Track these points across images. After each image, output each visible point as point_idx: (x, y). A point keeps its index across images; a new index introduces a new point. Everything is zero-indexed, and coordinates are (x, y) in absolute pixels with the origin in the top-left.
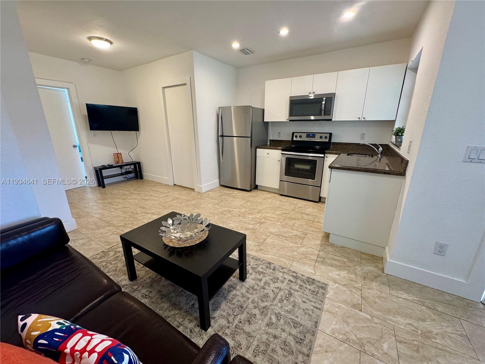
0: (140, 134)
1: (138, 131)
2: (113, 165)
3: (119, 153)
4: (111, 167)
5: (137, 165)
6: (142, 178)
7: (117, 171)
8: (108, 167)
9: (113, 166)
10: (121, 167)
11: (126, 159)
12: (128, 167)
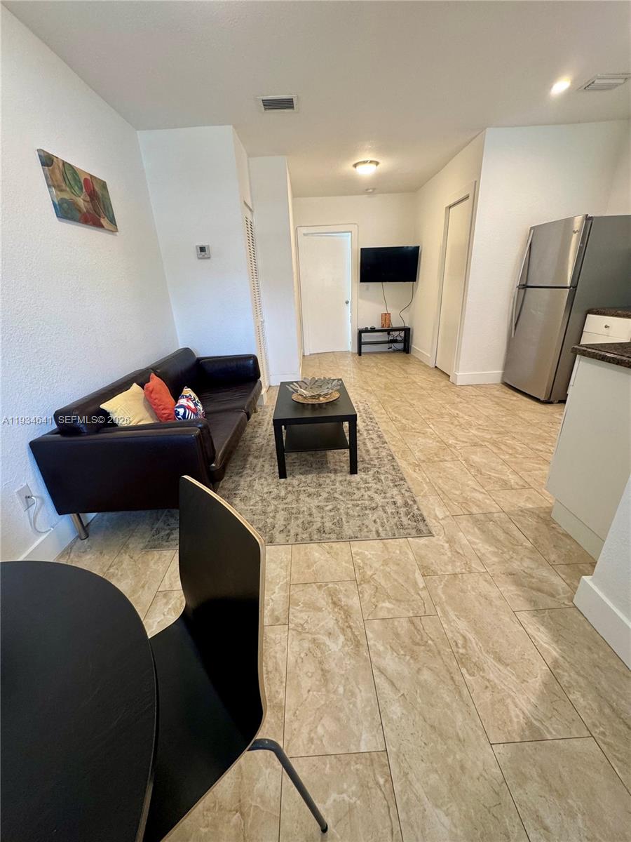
4: (373, 330)
7: (383, 337)
10: (389, 331)
12: (397, 333)
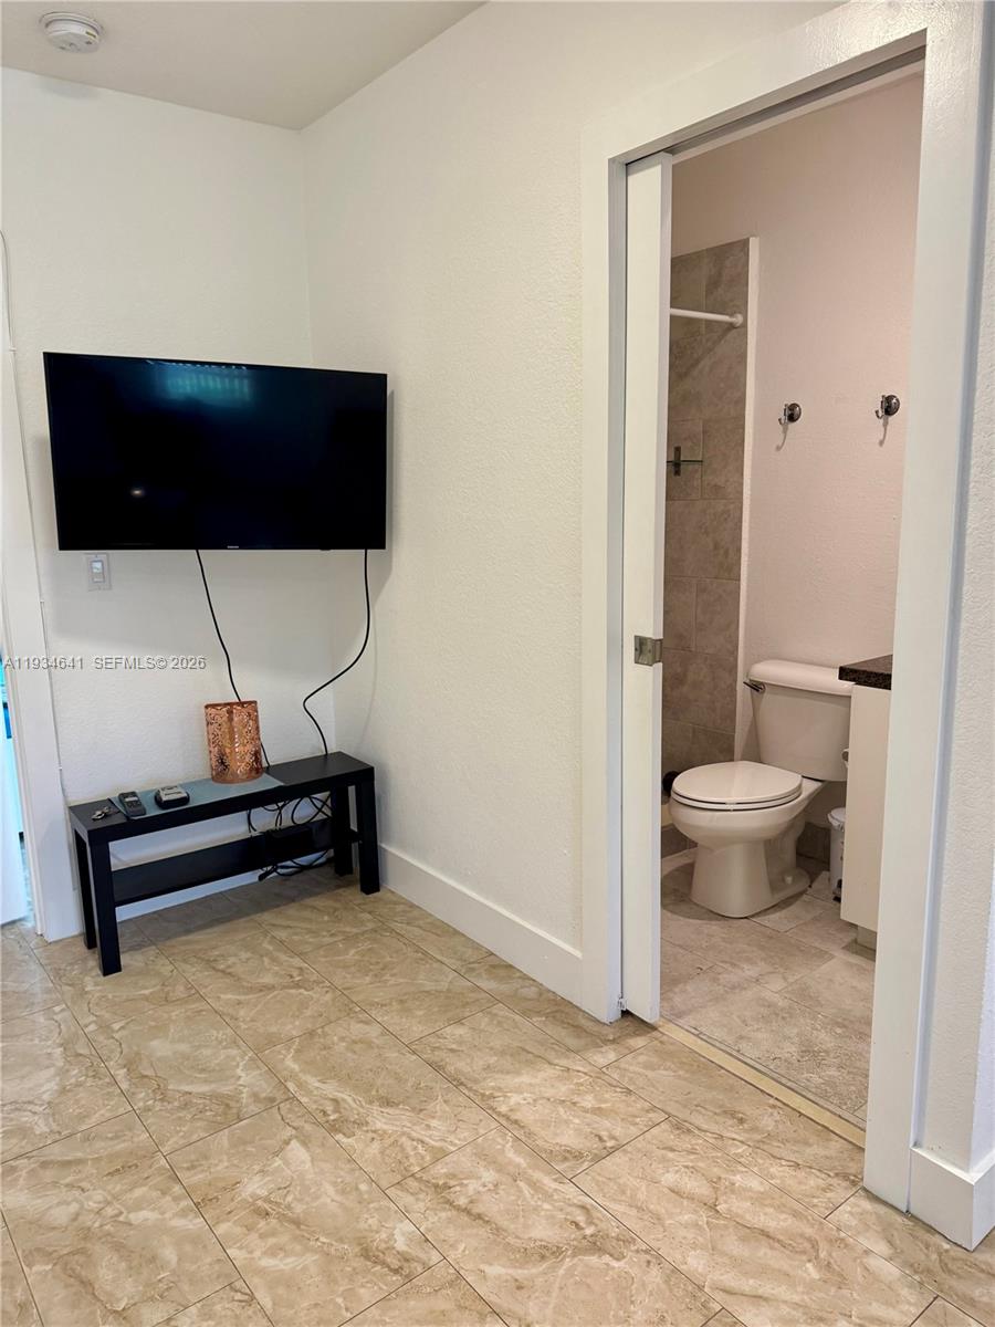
0: (387, 569)
1: (381, 545)
2: (185, 800)
3: (241, 704)
5: (352, 790)
6: (371, 881)
8: (153, 811)
9: (192, 804)
11: (287, 741)
